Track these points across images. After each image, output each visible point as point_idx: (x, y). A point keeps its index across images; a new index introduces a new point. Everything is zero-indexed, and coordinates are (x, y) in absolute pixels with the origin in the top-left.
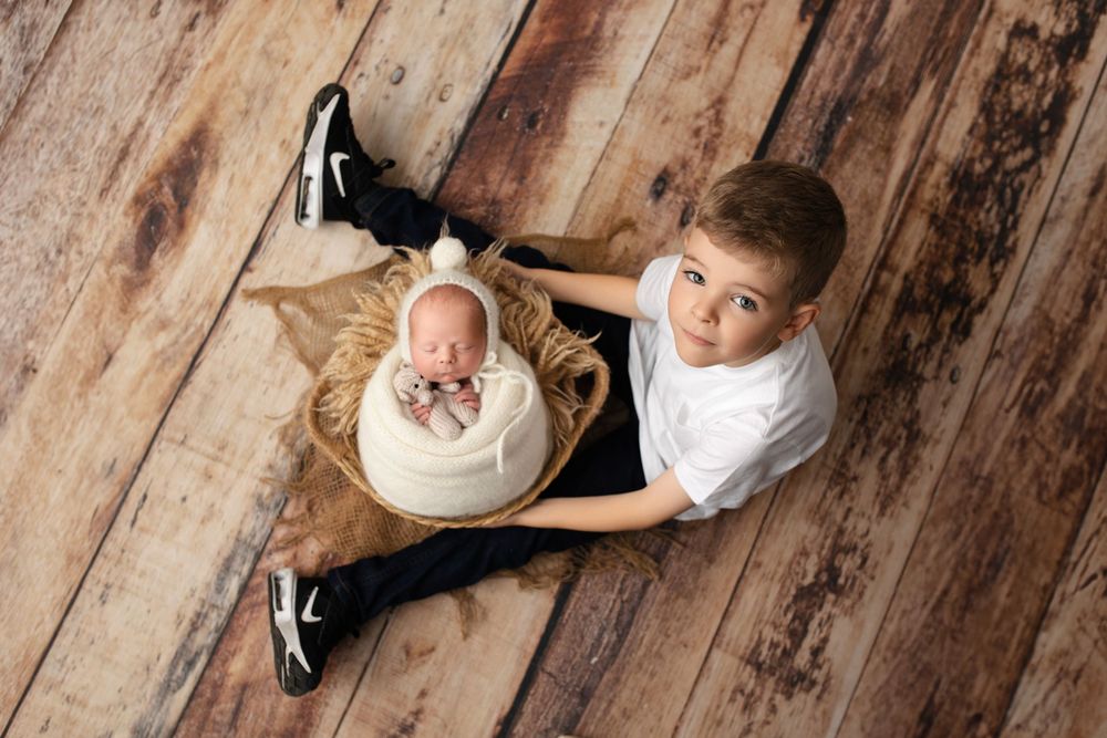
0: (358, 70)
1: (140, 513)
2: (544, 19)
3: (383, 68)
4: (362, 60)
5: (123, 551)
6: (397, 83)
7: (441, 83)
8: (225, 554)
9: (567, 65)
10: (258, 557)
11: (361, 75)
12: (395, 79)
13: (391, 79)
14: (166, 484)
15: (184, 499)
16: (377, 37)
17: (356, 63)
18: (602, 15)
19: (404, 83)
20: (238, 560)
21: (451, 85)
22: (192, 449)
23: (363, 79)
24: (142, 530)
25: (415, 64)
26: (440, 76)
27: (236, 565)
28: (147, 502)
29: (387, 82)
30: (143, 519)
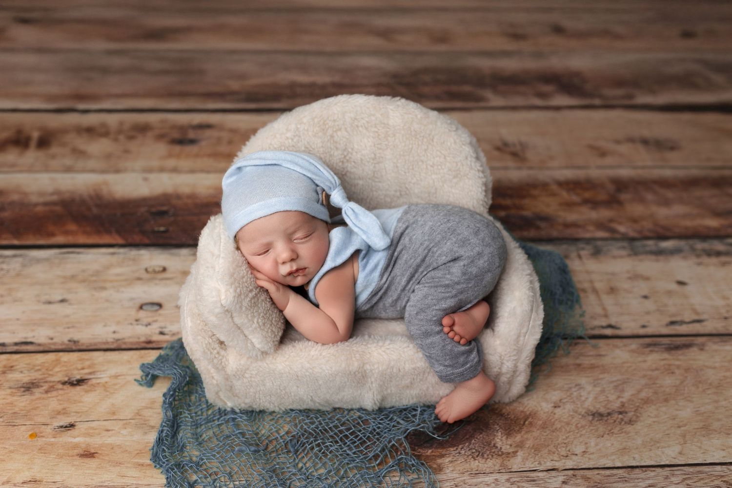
0: (156, 338)
1: (687, 320)
2: (53, 235)
3: (145, 321)
4: (143, 339)
5: (726, 318)
6: (160, 305)
7: (145, 276)
8: (653, 257)
9: (95, 211)
10: (633, 239)
11: (162, 333)
12: (156, 308)
13: (157, 311)
14: (648, 313)
15: (645, 297)
16: (110, 337)
17: (150, 342)
18: (36, 205)
19: (156, 300)
20: (648, 249)
21: (146, 270)
22: (604, 309)
23: (166, 331)
24: (697, 313)
25: (132, 299)
26: (139, 279)
27: (654, 248)
28: (674, 319)
29: (161, 312)
30: (688, 316)
